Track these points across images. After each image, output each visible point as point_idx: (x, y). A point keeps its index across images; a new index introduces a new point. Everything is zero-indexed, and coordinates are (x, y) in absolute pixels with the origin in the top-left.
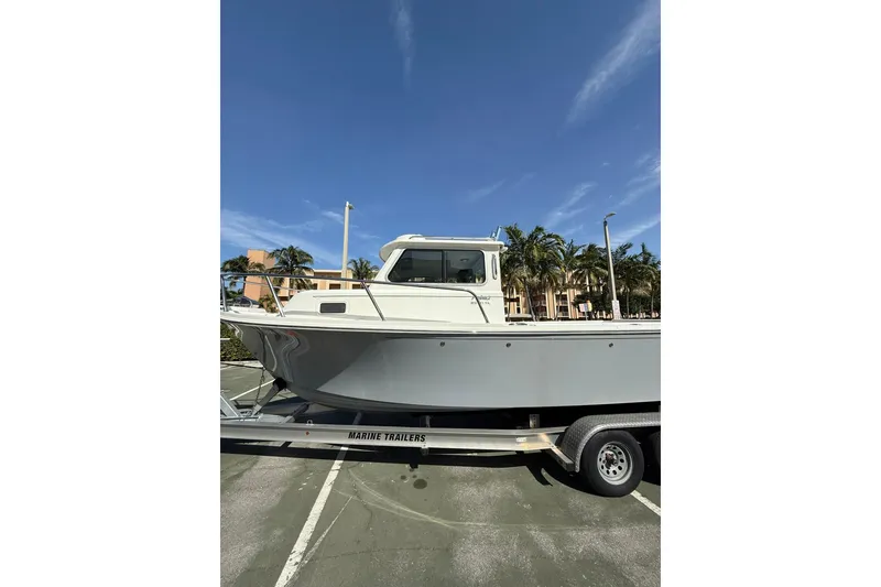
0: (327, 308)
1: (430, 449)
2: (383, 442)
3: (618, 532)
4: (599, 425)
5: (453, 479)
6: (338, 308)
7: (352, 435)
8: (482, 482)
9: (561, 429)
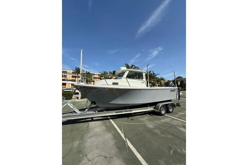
0: (114, 84)
1: (134, 113)
2: (124, 113)
3: (166, 119)
4: (161, 105)
5: (137, 118)
6: (117, 84)
7: (116, 113)
8: (143, 117)
9: (155, 106)
